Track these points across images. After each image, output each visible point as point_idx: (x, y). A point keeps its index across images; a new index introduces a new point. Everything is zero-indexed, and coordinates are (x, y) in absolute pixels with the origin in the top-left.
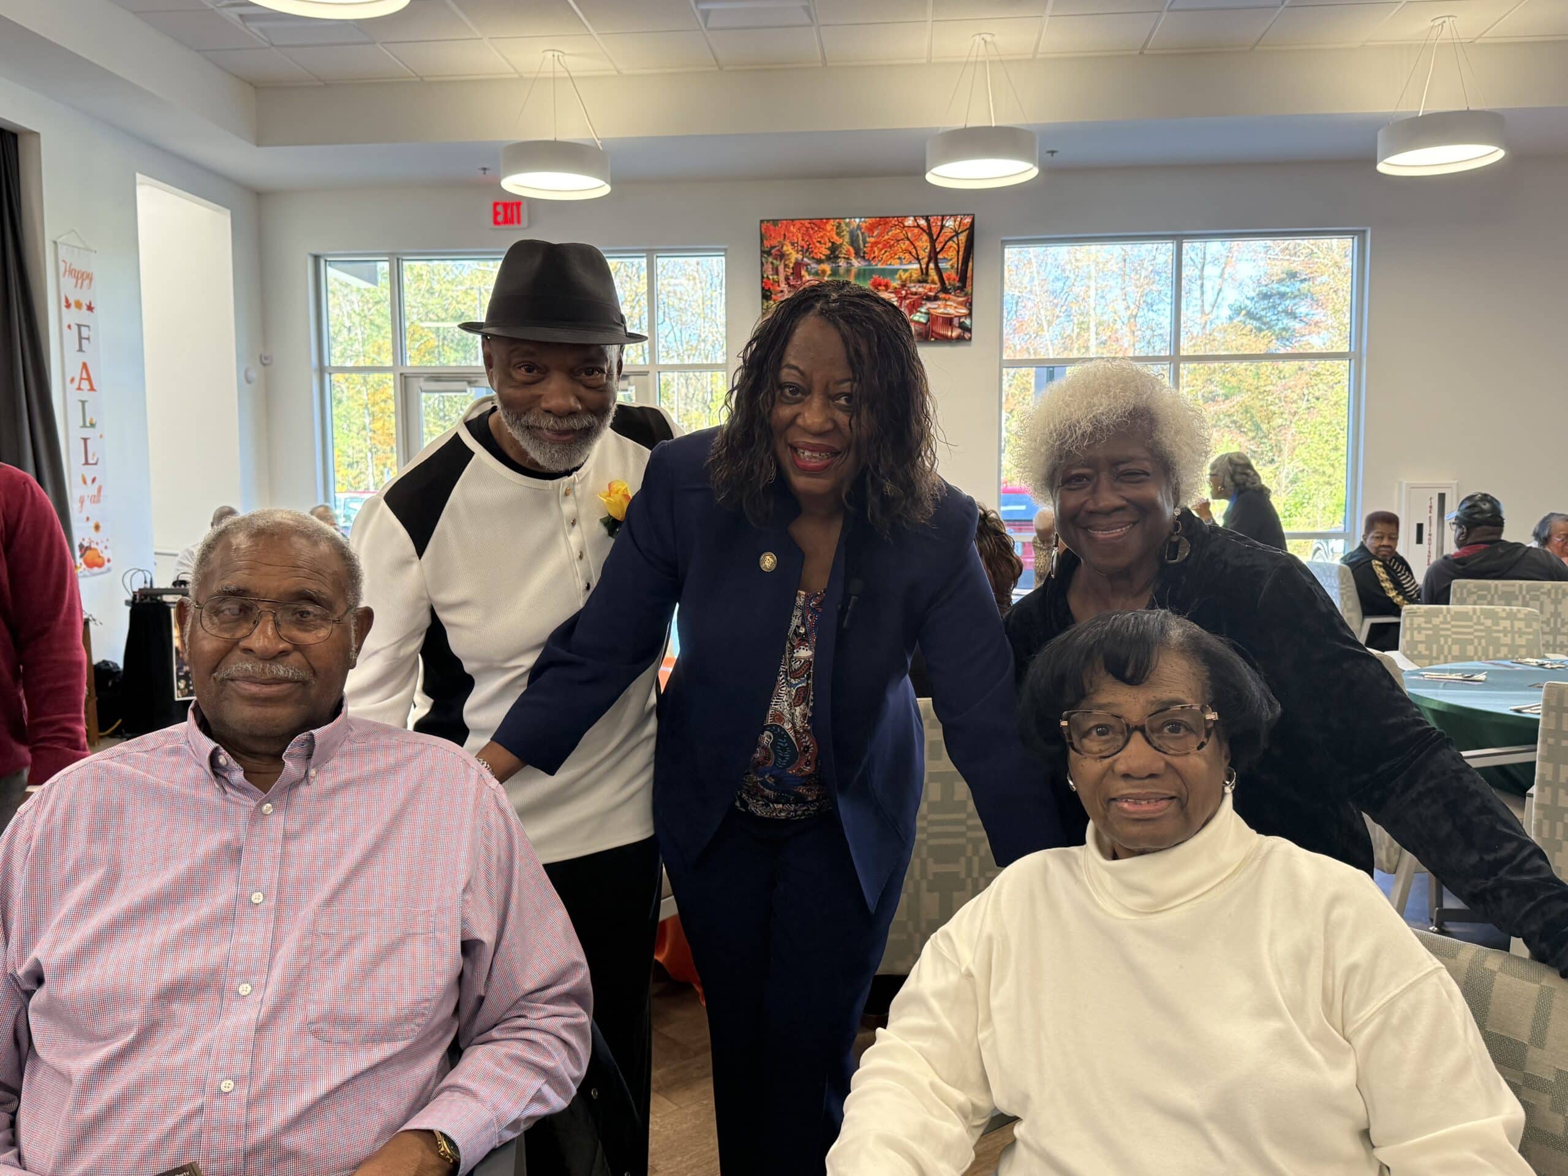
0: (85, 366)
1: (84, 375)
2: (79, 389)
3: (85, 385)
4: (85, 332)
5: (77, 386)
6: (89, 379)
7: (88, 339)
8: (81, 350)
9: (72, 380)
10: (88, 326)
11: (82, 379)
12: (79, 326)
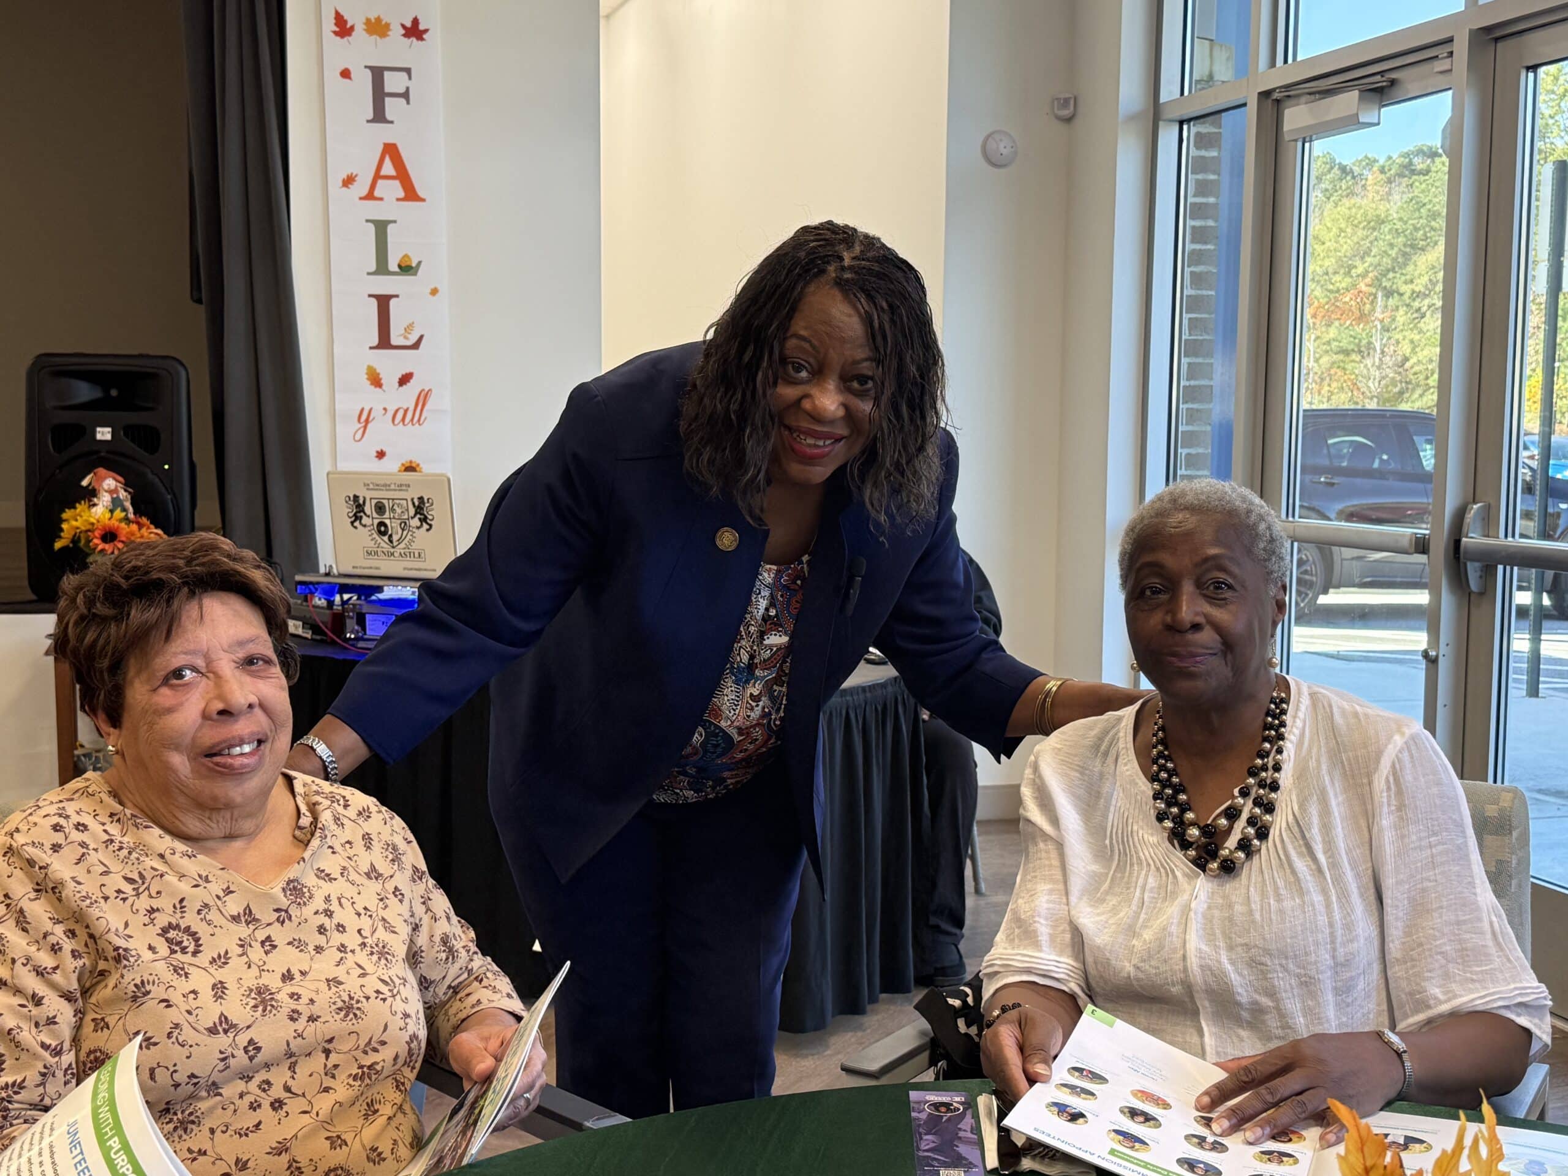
0: (391, 150)
1: (388, 168)
2: (370, 196)
3: (391, 190)
4: (393, 82)
5: (364, 192)
6: (403, 175)
7: (406, 95)
8: (379, 116)
9: (349, 181)
10: (408, 71)
11: (377, 176)
12: (378, 74)
